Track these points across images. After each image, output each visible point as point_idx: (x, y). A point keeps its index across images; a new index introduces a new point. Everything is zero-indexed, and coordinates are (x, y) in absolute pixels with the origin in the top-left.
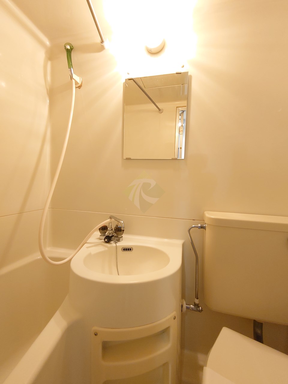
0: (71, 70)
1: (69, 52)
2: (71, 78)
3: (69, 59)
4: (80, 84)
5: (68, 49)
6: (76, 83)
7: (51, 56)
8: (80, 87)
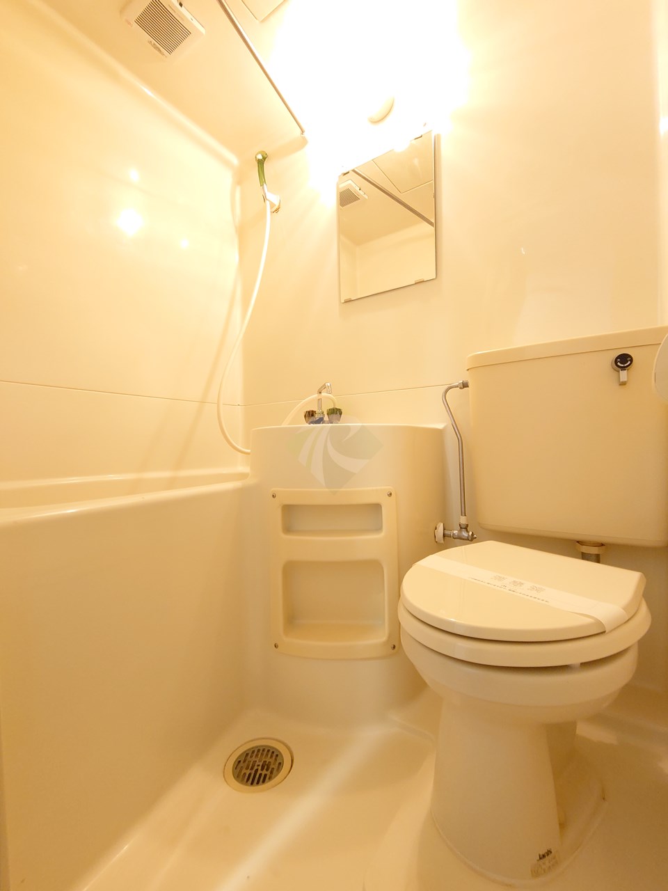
0: (263, 188)
1: (261, 163)
2: (265, 199)
3: (262, 175)
4: (277, 207)
5: (259, 160)
6: (272, 205)
7: (240, 180)
8: (277, 210)
